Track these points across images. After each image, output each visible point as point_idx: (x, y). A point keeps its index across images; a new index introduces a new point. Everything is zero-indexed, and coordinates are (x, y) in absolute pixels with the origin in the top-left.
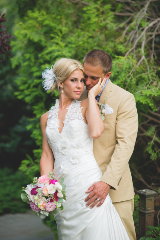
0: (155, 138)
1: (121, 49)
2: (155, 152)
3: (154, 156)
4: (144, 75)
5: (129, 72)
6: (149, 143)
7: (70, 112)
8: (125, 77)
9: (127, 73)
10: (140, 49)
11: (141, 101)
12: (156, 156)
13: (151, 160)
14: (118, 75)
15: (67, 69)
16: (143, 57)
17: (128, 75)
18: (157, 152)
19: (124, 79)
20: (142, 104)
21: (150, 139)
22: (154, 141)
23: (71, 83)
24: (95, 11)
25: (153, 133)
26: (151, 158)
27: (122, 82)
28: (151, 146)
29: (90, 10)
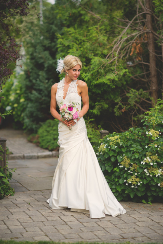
0: (120, 104)
1: (105, 52)
2: (118, 111)
3: (117, 114)
4: (112, 68)
5: (100, 66)
6: (116, 106)
7: (71, 87)
8: (97, 68)
9: (99, 66)
10: (115, 53)
11: (104, 82)
12: (119, 114)
13: (116, 116)
14: (95, 67)
15: (72, 63)
16: (116, 57)
17: (100, 68)
18: (119, 111)
19: (97, 69)
20: (104, 83)
21: (117, 104)
22: (119, 106)
23: (72, 71)
24: (96, 29)
25: (119, 101)
26: (115, 115)
27: (96, 71)
28: (117, 108)
29: (93, 29)
